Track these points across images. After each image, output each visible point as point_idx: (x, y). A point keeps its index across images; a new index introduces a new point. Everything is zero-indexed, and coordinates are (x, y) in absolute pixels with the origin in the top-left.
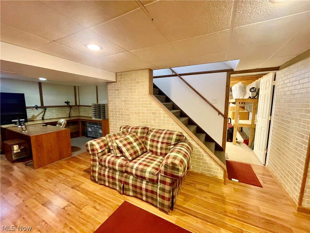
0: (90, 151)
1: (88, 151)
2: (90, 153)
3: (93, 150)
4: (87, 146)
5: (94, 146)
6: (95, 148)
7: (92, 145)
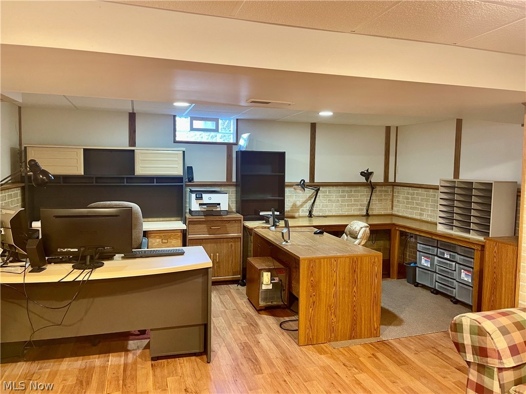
0: (469, 350)
1: (460, 348)
2: (470, 357)
3: (482, 352)
4: (457, 328)
5: (488, 338)
6: (489, 345)
7: (479, 331)
